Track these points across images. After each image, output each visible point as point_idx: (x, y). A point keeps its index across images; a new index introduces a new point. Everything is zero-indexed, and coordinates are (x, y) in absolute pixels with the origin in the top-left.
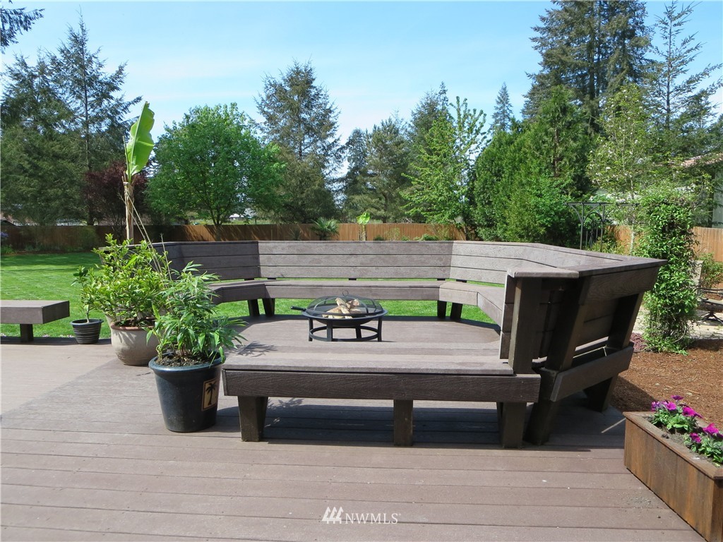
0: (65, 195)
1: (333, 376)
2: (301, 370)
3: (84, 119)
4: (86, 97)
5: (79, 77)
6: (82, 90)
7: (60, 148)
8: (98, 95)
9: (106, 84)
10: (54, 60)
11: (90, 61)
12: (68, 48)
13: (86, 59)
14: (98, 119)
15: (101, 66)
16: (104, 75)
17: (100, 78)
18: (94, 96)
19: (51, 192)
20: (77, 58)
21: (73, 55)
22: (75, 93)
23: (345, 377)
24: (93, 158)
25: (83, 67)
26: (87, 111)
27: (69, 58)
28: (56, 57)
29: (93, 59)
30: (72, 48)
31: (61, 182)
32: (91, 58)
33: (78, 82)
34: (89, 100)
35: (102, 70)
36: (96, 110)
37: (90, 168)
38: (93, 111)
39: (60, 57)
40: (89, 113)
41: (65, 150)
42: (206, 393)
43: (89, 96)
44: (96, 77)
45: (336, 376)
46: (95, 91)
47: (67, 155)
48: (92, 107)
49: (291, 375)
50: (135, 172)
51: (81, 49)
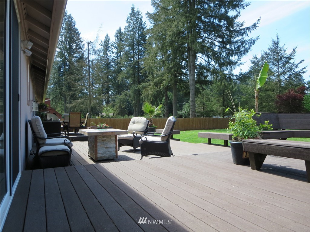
0: (269, 105)
1: (277, 147)
2: (266, 143)
3: (278, 74)
4: (279, 65)
5: (276, 57)
6: (277, 63)
7: (268, 87)
8: (284, 63)
9: (287, 58)
10: (266, 53)
11: (281, 50)
12: (272, 47)
13: (279, 50)
14: (284, 73)
15: (285, 51)
16: (286, 54)
17: (285, 56)
18: (282, 64)
19: (264, 104)
20: (275, 50)
21: (274, 49)
22: (274, 64)
23: (282, 148)
24: (281, 89)
25: (278, 53)
26: (279, 70)
27: (272, 51)
28: (267, 52)
29: (282, 49)
30: (273, 47)
31: (267, 100)
32: (281, 49)
33: (276, 59)
34: (280, 66)
35: (285, 52)
36: (283, 69)
37: (280, 93)
38: (282, 70)
39: (268, 52)
40: (280, 71)
41: (270, 87)
42: (244, 152)
43: (280, 64)
44: (283, 56)
45: (278, 147)
46: (283, 62)
47: (270, 89)
48: (281, 69)
49: (263, 145)
50: (259, 87)
51: (277, 46)
